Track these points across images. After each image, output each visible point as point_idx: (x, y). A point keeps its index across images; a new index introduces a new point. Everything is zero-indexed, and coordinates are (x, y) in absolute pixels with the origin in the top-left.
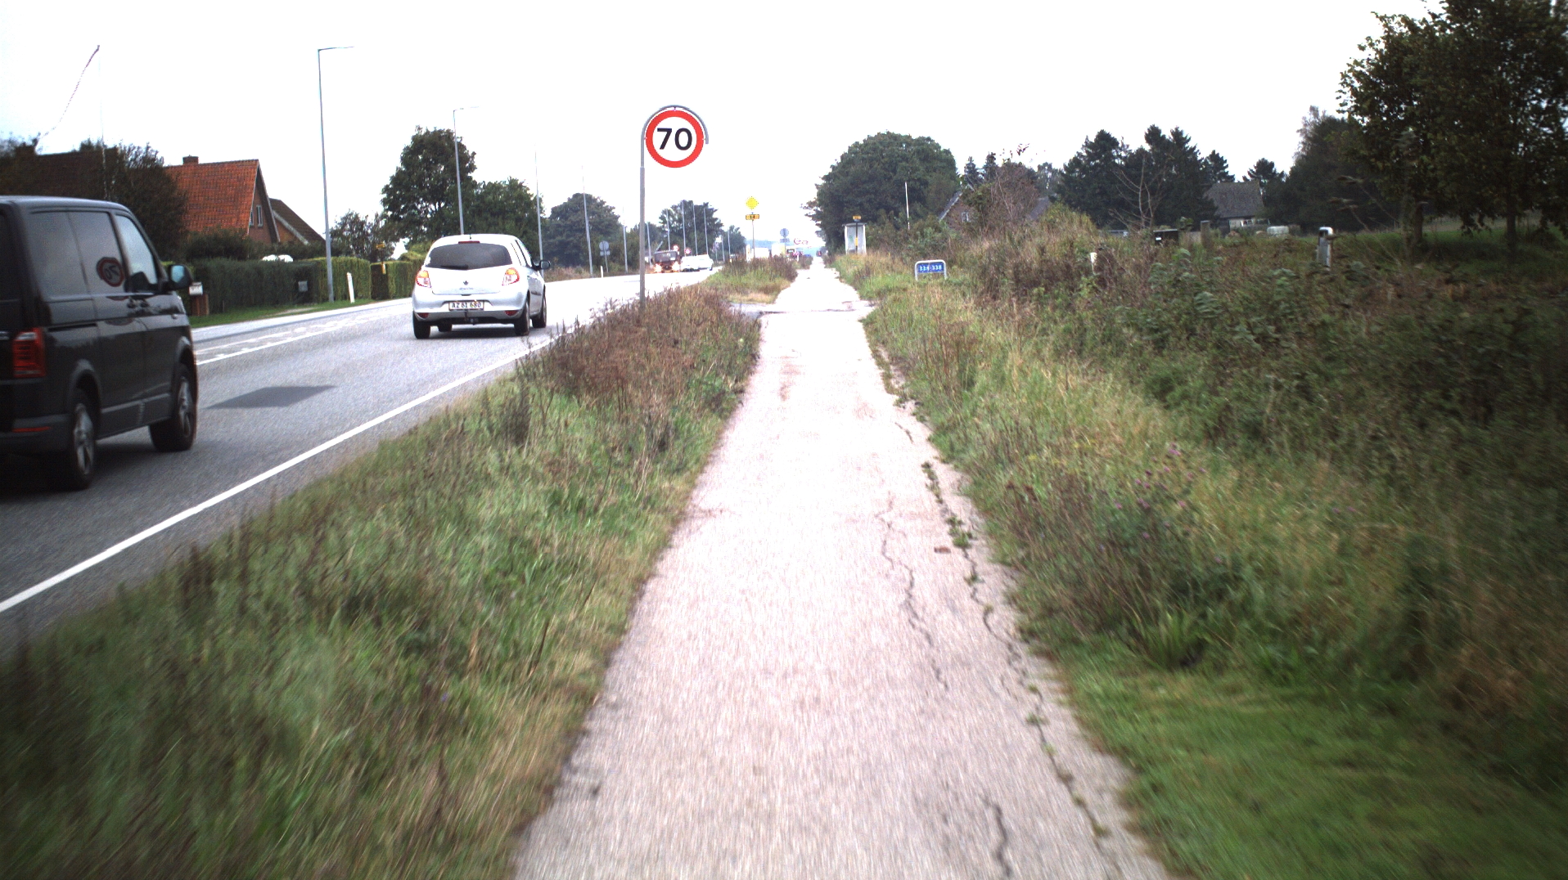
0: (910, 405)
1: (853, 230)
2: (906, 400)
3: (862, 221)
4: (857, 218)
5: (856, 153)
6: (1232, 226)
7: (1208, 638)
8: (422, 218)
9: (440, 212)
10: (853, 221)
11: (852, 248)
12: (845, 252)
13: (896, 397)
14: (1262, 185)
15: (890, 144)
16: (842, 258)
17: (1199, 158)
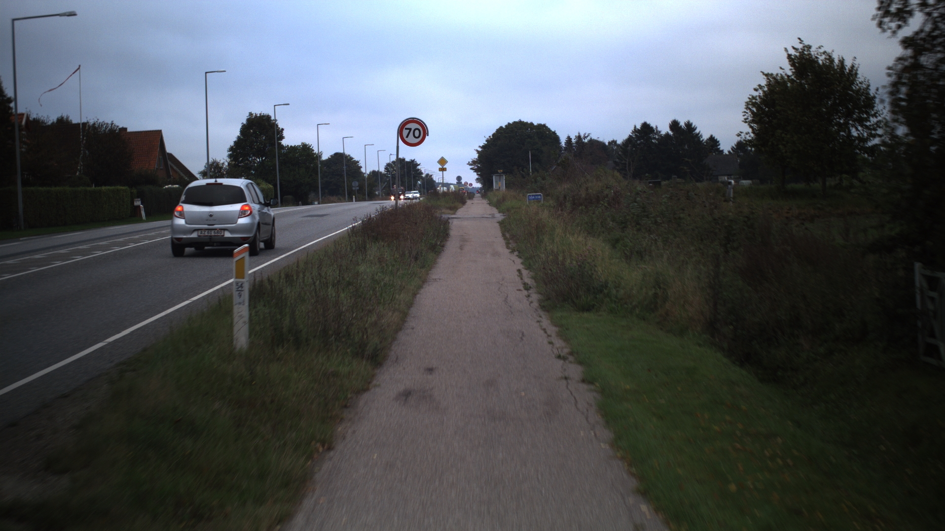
0: (516, 253)
1: (498, 177)
2: (515, 251)
3: (503, 173)
4: (500, 171)
5: (501, 133)
6: (720, 180)
7: (596, 304)
8: (252, 166)
9: (262, 162)
10: (498, 173)
11: (498, 188)
12: (493, 190)
13: (510, 250)
14: (739, 156)
15: (521, 127)
16: (492, 193)
17: (701, 139)
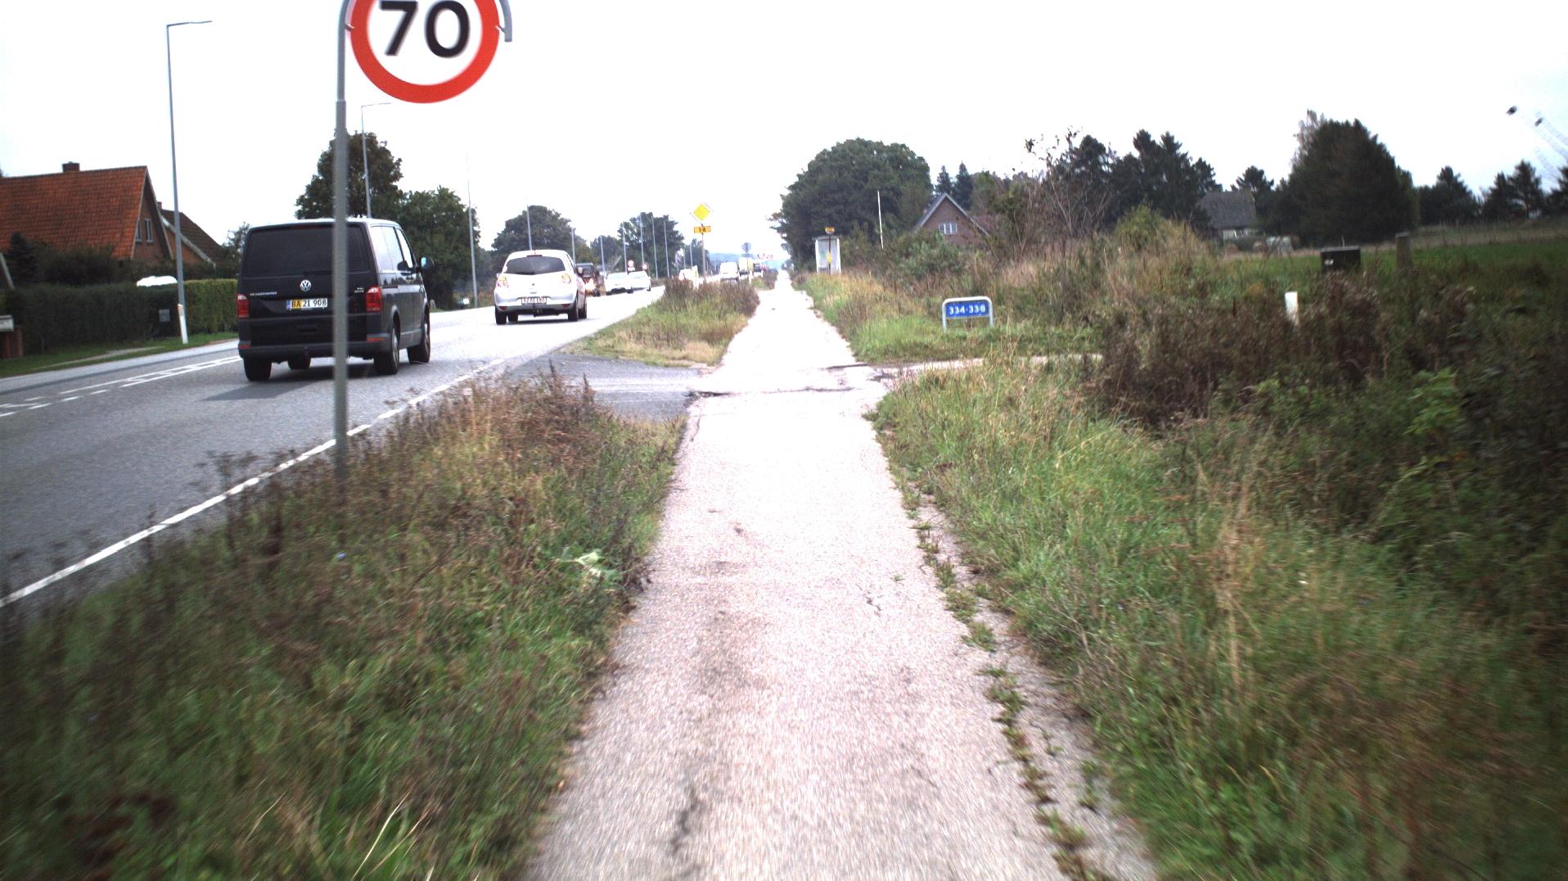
1: (825, 244)
3: (833, 234)
4: (829, 230)
5: (824, 160)
6: (1226, 237)
10: (826, 234)
11: (824, 266)
12: (816, 271)
14: (1253, 194)
15: (860, 151)
16: (814, 279)
17: (1189, 165)
